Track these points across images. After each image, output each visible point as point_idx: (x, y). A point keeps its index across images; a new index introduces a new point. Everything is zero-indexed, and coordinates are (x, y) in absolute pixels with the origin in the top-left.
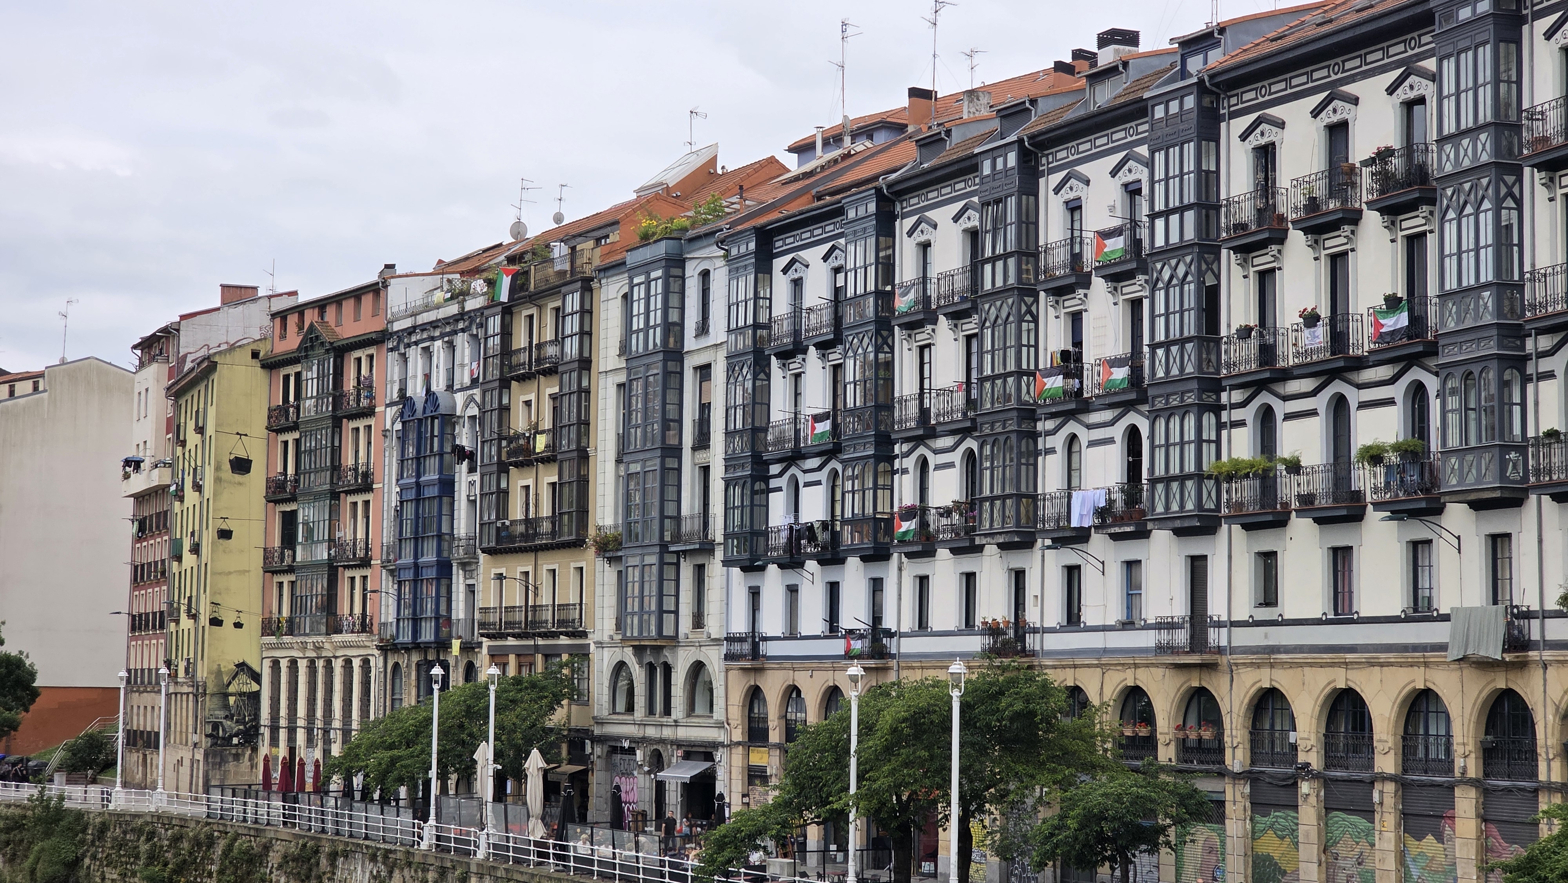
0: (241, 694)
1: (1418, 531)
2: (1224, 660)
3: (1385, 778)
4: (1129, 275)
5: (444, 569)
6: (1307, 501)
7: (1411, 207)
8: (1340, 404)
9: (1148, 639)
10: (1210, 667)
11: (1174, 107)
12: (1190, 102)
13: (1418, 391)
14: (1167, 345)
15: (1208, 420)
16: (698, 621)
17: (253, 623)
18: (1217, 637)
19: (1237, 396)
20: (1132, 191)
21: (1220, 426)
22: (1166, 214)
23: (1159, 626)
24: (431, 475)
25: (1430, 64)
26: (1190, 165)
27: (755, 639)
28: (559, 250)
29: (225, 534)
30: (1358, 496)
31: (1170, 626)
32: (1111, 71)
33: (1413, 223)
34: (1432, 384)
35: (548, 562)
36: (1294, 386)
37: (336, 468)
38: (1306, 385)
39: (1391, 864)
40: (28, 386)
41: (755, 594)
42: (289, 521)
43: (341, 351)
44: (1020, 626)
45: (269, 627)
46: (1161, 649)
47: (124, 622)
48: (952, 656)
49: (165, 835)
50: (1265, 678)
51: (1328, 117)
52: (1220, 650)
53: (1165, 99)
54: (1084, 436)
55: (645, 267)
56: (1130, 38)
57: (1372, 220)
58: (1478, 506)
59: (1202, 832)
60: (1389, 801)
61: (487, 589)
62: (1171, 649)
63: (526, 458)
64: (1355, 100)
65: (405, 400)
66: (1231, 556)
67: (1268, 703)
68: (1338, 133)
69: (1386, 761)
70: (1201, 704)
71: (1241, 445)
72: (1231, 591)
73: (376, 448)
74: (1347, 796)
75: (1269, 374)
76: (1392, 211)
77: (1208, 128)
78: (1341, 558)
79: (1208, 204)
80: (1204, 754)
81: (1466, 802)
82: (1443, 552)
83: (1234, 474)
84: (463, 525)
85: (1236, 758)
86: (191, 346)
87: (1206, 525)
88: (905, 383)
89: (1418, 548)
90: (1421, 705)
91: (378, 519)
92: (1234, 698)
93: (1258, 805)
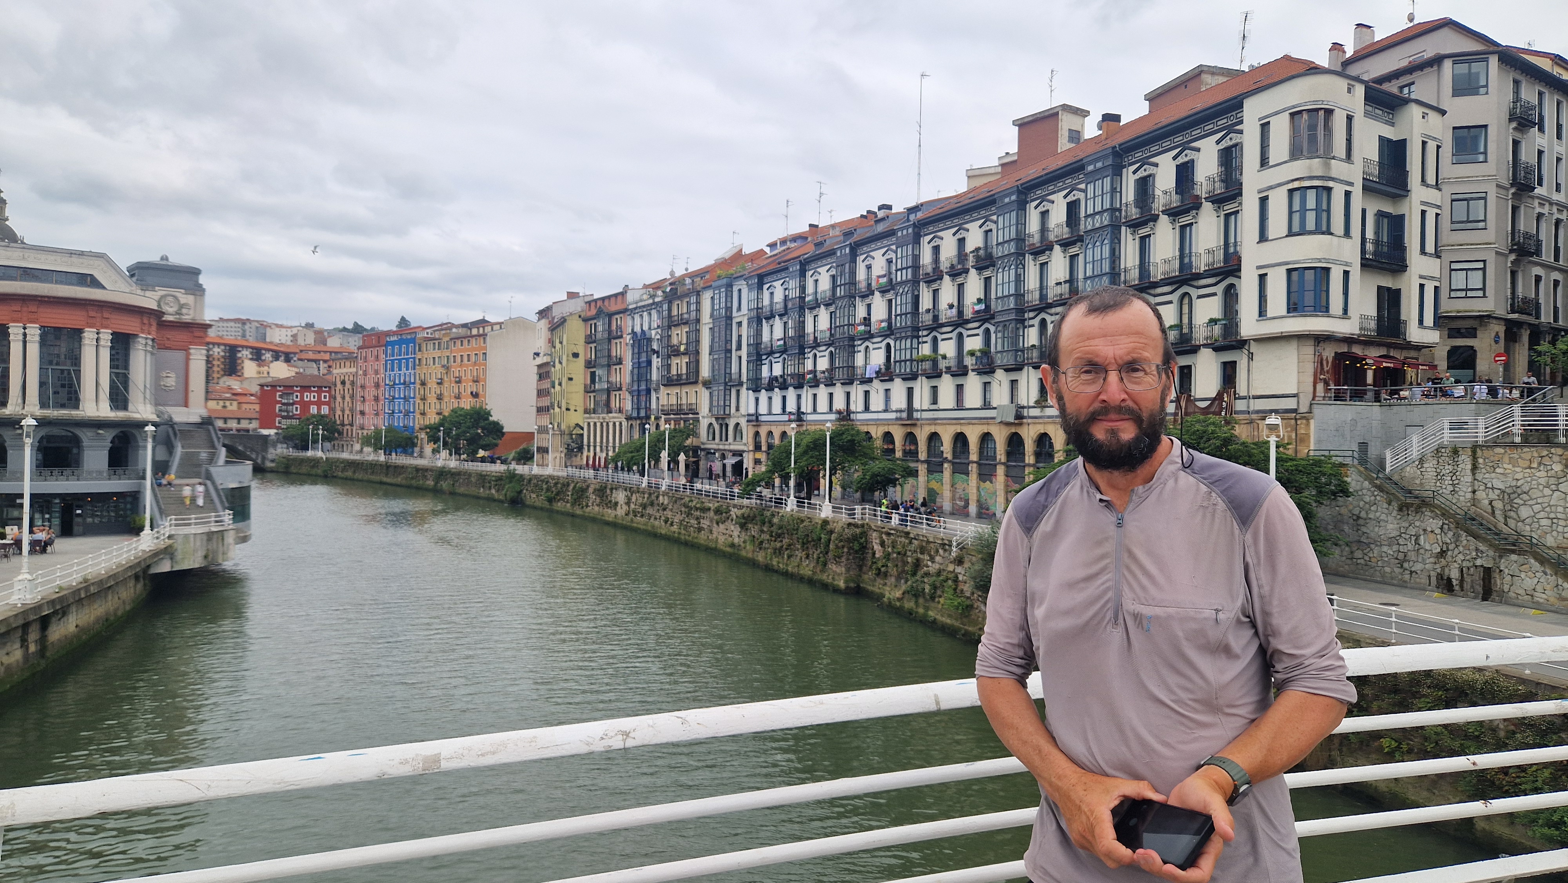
0: (577, 434)
1: (986, 379)
2: (919, 423)
3: (973, 462)
4: (888, 291)
5: (648, 391)
6: (948, 368)
7: (986, 268)
8: (960, 336)
9: (893, 416)
10: (914, 425)
11: (905, 232)
12: (910, 230)
13: (987, 331)
14: (901, 315)
15: (915, 341)
16: (737, 409)
17: (581, 410)
18: (916, 415)
19: (925, 333)
20: (890, 261)
21: (919, 343)
22: (901, 269)
23: (897, 411)
24: (643, 359)
25: (994, 218)
26: (910, 252)
27: (757, 415)
28: (688, 281)
29: (571, 379)
30: (966, 367)
31: (901, 411)
32: (883, 219)
33: (987, 273)
34: (992, 329)
35: (685, 389)
36: (945, 329)
37: (609, 356)
38: (949, 329)
39: (975, 491)
40: (498, 327)
41: (757, 399)
42: (593, 375)
43: (610, 315)
44: (849, 412)
45: (586, 411)
46: (897, 419)
47: (535, 409)
48: (827, 421)
49: (552, 482)
50: (933, 429)
51: (958, 236)
52: (917, 419)
53: (902, 229)
54: (871, 346)
55: (719, 288)
56: (889, 207)
57: (973, 272)
58: (1007, 370)
59: (911, 480)
60: (975, 470)
61: (664, 398)
62: (901, 419)
63: (677, 353)
64: (968, 230)
65: (633, 333)
66: (922, 388)
67: (934, 437)
68: (962, 242)
69: (974, 457)
70: (911, 438)
71: (926, 350)
72: (922, 399)
73: (624, 349)
74: (960, 468)
75: (936, 325)
76: (980, 269)
77: (916, 240)
78: (960, 388)
79: (916, 266)
80: (911, 454)
81: (1001, 470)
82: (995, 386)
83: (923, 360)
84: (655, 376)
85: (923, 456)
86: (557, 313)
87: (913, 377)
88: (809, 328)
89: (986, 385)
90: (986, 438)
91: (624, 374)
92: (922, 436)
93: (930, 471)
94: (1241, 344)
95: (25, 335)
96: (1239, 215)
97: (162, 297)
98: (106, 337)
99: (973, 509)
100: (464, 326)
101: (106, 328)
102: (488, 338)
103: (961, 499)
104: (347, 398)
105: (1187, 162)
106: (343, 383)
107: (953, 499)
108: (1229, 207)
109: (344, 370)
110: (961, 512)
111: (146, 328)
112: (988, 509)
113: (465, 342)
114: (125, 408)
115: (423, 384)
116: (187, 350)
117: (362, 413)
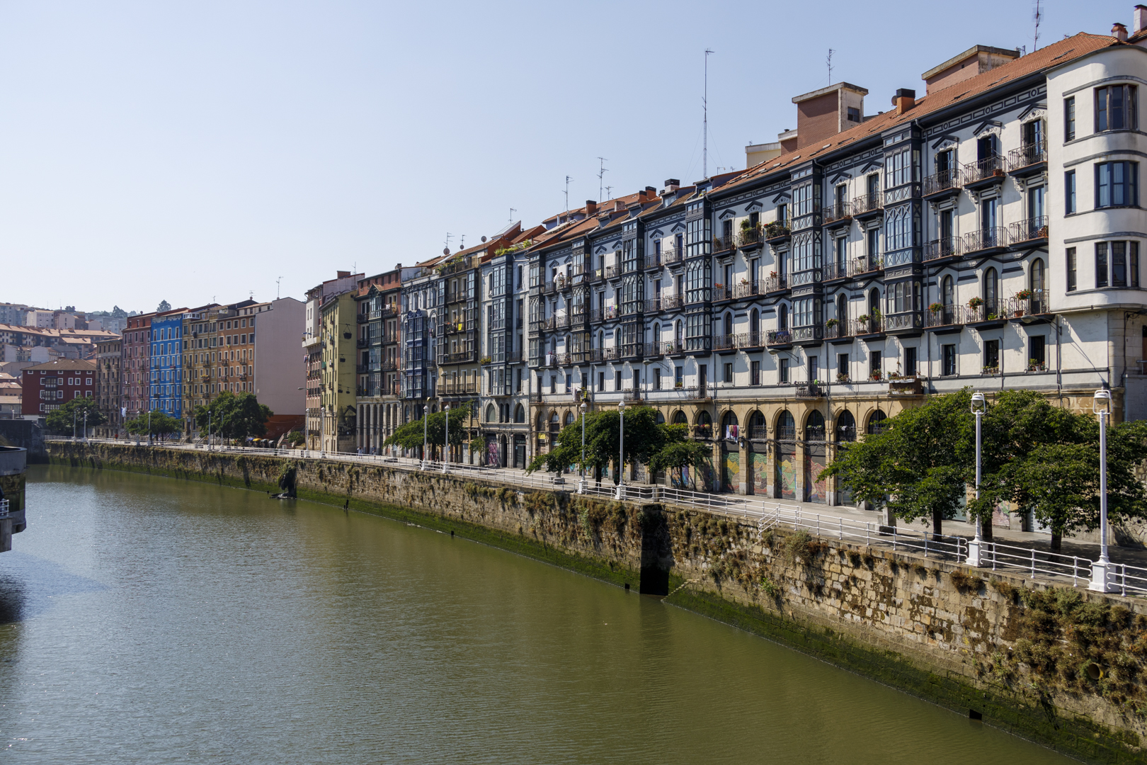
0: (349, 417)
1: (784, 356)
3: (770, 441)
4: (678, 267)
5: (425, 372)
6: (743, 346)
7: (782, 242)
8: (755, 312)
9: (684, 394)
10: (708, 404)
11: (695, 207)
13: (784, 307)
15: (708, 318)
16: (519, 389)
17: (353, 391)
18: (710, 394)
19: (718, 309)
20: (679, 237)
21: (711, 319)
22: (692, 245)
23: (689, 390)
25: (789, 192)
26: (701, 228)
27: (540, 395)
28: (464, 259)
29: (343, 361)
32: (670, 194)
34: (789, 305)
35: (463, 369)
36: (738, 306)
37: (384, 336)
38: (743, 305)
39: (773, 470)
40: (266, 308)
41: (540, 380)
42: (365, 355)
43: (384, 295)
44: (638, 391)
45: (359, 393)
46: (689, 398)
49: (325, 466)
50: (728, 407)
51: (751, 211)
52: (711, 398)
53: (692, 204)
55: (498, 264)
56: (678, 182)
57: (768, 247)
58: (806, 347)
60: (771, 449)
62: (693, 398)
63: (455, 333)
64: (762, 205)
65: (409, 312)
66: (715, 365)
67: (729, 416)
68: (755, 217)
69: (770, 435)
70: (704, 416)
72: (715, 378)
73: (398, 329)
75: (729, 301)
77: (708, 215)
78: (756, 366)
79: (707, 242)
80: (705, 434)
81: (800, 449)
82: (793, 363)
83: (717, 337)
84: (431, 356)
85: (717, 436)
86: (328, 293)
87: (707, 355)
89: (784, 362)
90: (785, 416)
91: (399, 355)
92: (716, 414)
93: (724, 452)
94: (1050, 318)
96: (1043, 190)
99: (770, 488)
100: (232, 307)
102: (257, 321)
103: (758, 478)
104: (112, 383)
105: (989, 137)
106: (108, 367)
107: (749, 478)
108: (1034, 182)
109: (109, 354)
110: (758, 492)
112: (786, 489)
113: (232, 323)
115: (189, 367)
117: (127, 397)
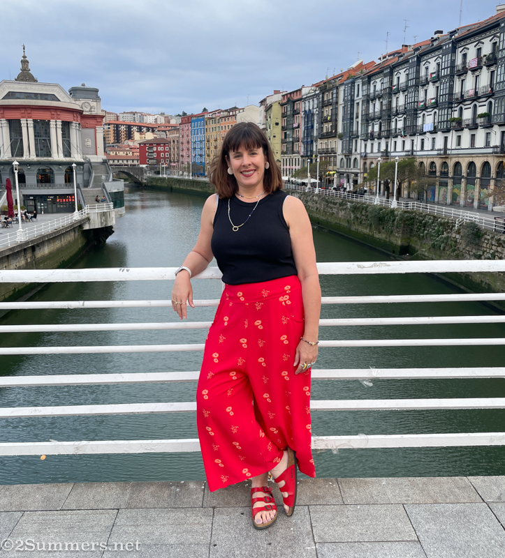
1: (488, 131)
2: (450, 156)
3: (478, 178)
4: (436, 82)
5: (312, 142)
6: (468, 125)
7: (492, 65)
8: (475, 106)
9: (436, 153)
10: (447, 158)
11: (447, 46)
12: (450, 45)
13: (491, 103)
14: (443, 95)
15: (450, 110)
16: (356, 150)
17: (280, 153)
18: (448, 152)
19: (456, 105)
20: (438, 64)
21: (452, 111)
22: (445, 68)
23: (438, 150)
24: (310, 125)
25: (499, 35)
26: (449, 58)
28: (332, 81)
29: (274, 137)
30: (477, 124)
31: (440, 150)
32: (436, 40)
33: (492, 68)
34: (493, 101)
35: (330, 140)
36: (467, 103)
38: (469, 102)
39: (477, 194)
40: (242, 111)
41: (366, 145)
42: (285, 133)
43: (294, 102)
44: (412, 150)
46: (438, 154)
48: (396, 156)
50: (457, 160)
51: (478, 47)
52: (449, 154)
53: (446, 45)
54: (426, 114)
55: (347, 84)
57: (485, 68)
58: (500, 125)
59: (443, 189)
60: (478, 182)
61: (320, 145)
62: (440, 154)
63: (326, 121)
64: (483, 43)
65: (305, 111)
66: (452, 136)
67: (457, 164)
68: (479, 50)
69: (478, 175)
70: (445, 164)
71: (456, 115)
72: (452, 144)
73: (300, 120)
74: (471, 181)
75: (462, 100)
76: (489, 66)
77: (454, 50)
78: (473, 136)
79: (453, 66)
80: (444, 174)
81: (492, 182)
82: (492, 135)
83: (453, 120)
84: (315, 133)
85: (451, 175)
86: (269, 102)
87: (448, 131)
88: (394, 105)
89: (488, 134)
90: (486, 164)
91: (301, 133)
92: (451, 163)
93: (454, 183)
95: (27, 124)
97: (83, 103)
98: (59, 123)
99: (476, 204)
100: (226, 111)
101: (59, 119)
102: (237, 117)
103: (470, 198)
104: (176, 149)
106: (174, 142)
107: (466, 198)
109: (174, 135)
110: (469, 206)
111: (75, 118)
112: (484, 204)
113: (227, 119)
114: (70, 156)
115: (208, 141)
116: (95, 128)
117: (182, 156)
